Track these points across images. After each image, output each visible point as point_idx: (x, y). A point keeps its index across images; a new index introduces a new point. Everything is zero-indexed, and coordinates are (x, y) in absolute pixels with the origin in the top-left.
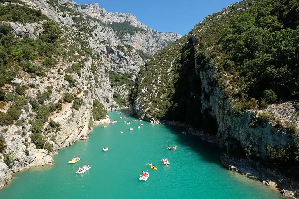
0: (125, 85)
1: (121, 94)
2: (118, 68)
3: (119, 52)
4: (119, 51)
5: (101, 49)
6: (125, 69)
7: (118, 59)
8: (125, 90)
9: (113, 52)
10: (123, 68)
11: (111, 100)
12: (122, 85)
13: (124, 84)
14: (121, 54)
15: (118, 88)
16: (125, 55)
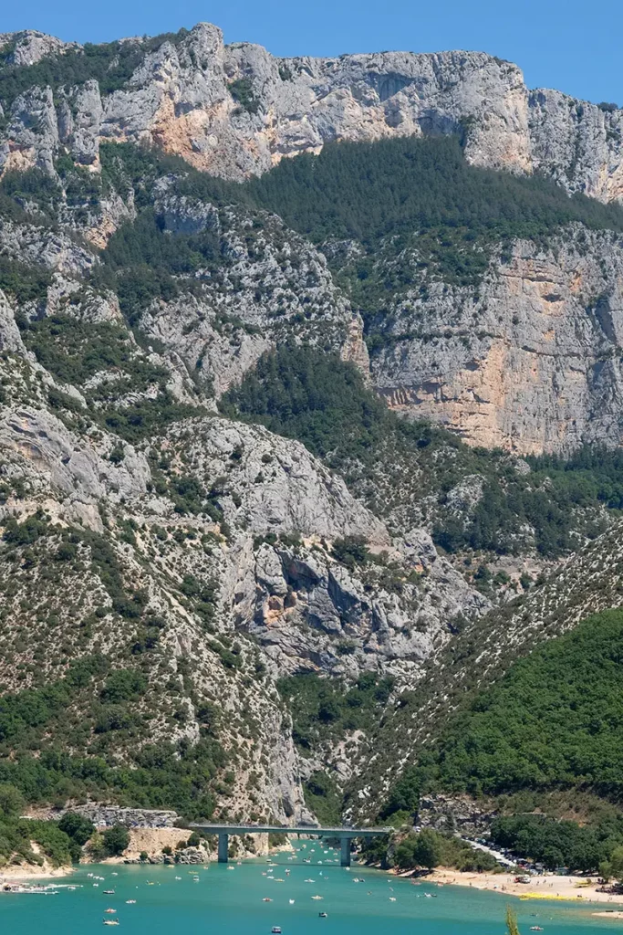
0: (360, 738)
1: (340, 776)
2: (333, 651)
3: (337, 579)
4: (341, 574)
5: (262, 575)
6: (365, 656)
7: (335, 611)
8: (359, 758)
9: (310, 580)
10: (358, 649)
11: (297, 808)
12: (346, 737)
13: (358, 733)
14: (350, 585)
15: (329, 752)
16: (368, 589)
